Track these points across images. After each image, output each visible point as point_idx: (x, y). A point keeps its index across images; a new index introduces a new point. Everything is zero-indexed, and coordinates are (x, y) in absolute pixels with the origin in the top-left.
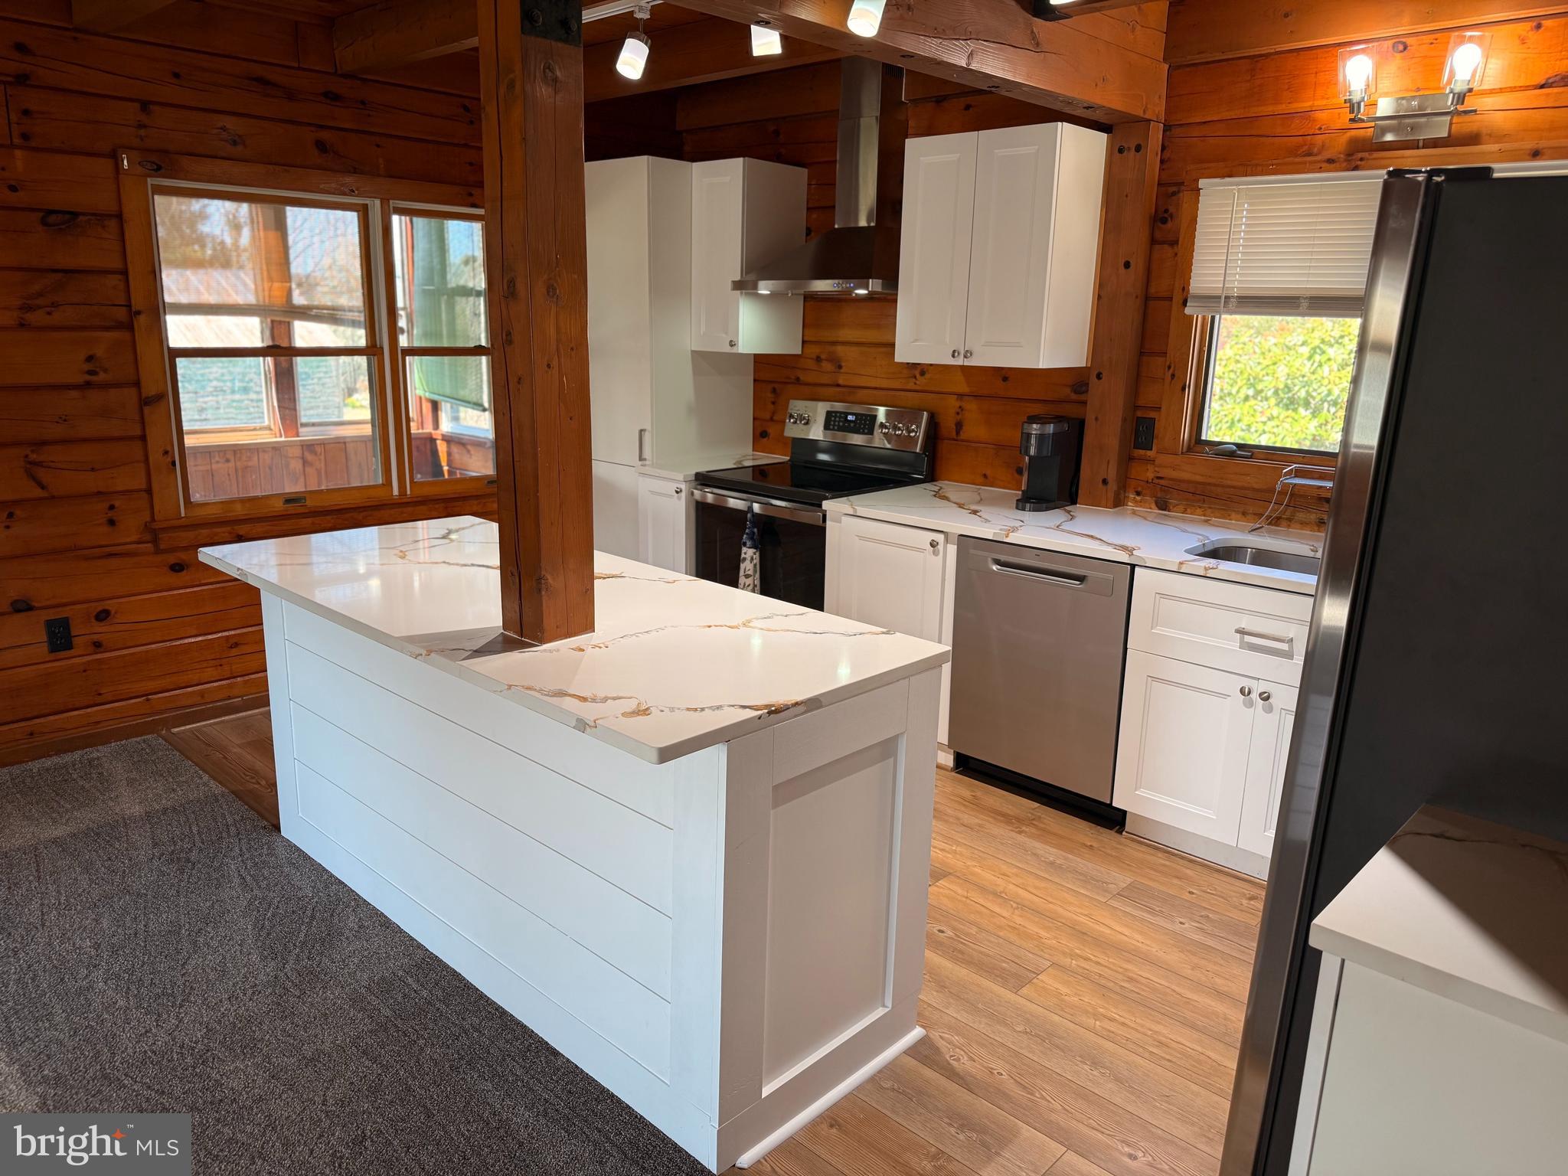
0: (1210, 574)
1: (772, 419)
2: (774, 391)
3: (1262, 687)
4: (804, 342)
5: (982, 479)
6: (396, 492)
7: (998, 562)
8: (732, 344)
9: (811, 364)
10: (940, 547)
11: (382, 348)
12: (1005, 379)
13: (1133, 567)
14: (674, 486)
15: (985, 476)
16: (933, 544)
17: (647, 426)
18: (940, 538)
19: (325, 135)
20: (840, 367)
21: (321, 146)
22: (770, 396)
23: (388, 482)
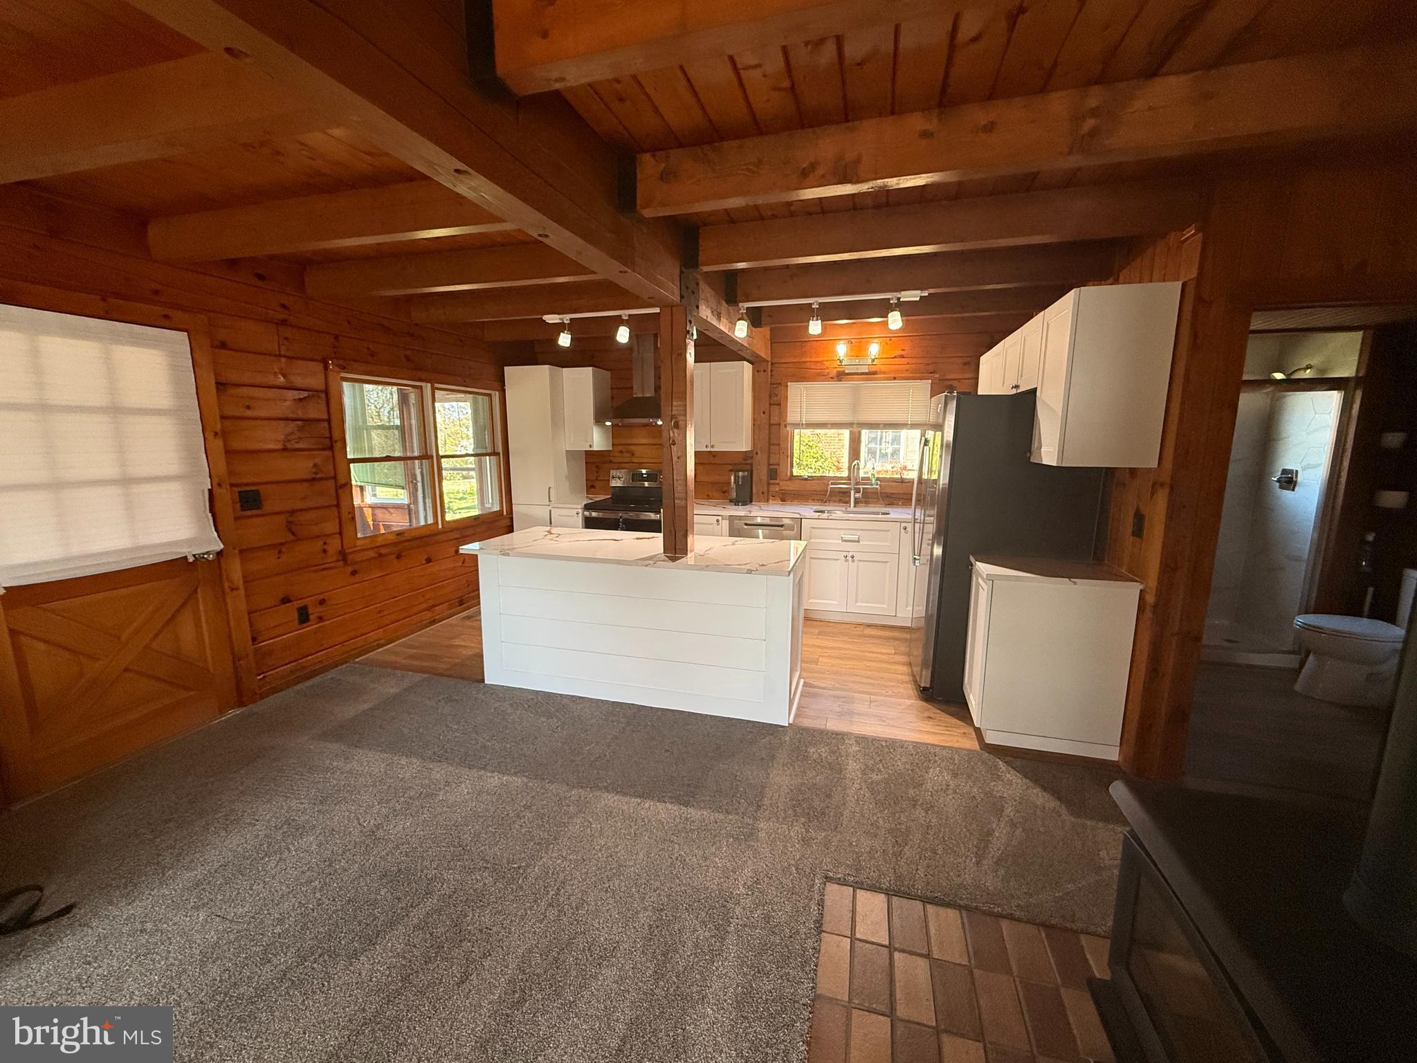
0: (830, 518)
1: (597, 479)
2: (597, 467)
3: (851, 554)
4: (613, 445)
5: (707, 497)
6: (440, 526)
7: (746, 524)
8: (590, 446)
9: (617, 454)
10: (720, 522)
11: (432, 456)
12: (714, 456)
13: (801, 519)
14: (576, 511)
15: (708, 496)
16: (718, 521)
17: (552, 486)
18: (720, 518)
19: (408, 353)
20: (633, 455)
21: (408, 358)
22: (594, 469)
23: (436, 523)
